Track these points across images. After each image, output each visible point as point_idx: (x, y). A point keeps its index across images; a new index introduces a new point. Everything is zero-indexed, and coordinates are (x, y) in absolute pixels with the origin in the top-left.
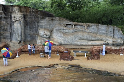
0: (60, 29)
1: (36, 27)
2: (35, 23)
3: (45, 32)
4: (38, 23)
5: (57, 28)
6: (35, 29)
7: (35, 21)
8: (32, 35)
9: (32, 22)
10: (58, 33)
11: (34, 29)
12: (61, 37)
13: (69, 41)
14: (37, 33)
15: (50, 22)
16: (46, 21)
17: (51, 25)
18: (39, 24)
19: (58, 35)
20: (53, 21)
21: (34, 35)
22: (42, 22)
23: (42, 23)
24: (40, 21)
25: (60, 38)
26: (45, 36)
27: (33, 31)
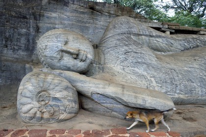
0: (135, 35)
1: (27, 34)
2: (25, 17)
3: (66, 43)
4: (37, 17)
5: (124, 29)
6: (23, 41)
7: (24, 11)
8: (9, 64)
9: (14, 14)
10: (133, 47)
11: (18, 40)
12: (148, 65)
13: (186, 87)
14: (30, 55)
15: (86, 17)
16: (68, 14)
17: (87, 28)
18: (40, 25)
19: (130, 59)
20: (97, 15)
21: (18, 66)
22: (54, 15)
23: (52, 21)
24: (46, 10)
25: (141, 70)
26: (68, 61)
27: (14, 50)
